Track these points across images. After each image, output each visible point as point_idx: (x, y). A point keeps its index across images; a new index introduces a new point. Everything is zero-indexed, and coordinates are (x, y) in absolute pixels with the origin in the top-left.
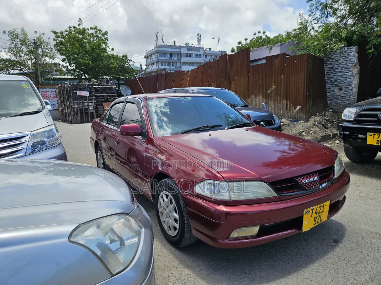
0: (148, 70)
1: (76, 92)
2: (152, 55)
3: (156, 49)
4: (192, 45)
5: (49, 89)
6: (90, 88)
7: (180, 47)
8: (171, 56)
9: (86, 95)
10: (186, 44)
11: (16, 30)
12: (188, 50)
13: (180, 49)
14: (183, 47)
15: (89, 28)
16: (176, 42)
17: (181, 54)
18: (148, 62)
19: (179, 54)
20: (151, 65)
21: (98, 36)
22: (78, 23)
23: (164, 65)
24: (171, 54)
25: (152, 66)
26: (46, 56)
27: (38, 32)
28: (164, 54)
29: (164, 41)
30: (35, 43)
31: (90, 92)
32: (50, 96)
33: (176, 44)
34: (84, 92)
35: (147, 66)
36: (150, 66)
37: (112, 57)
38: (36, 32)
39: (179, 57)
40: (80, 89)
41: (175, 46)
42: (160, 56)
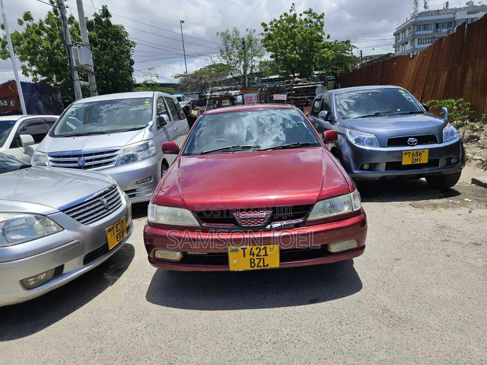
0: (397, 54)
1: (273, 97)
2: (405, 30)
3: (413, 20)
4: (480, 3)
5: (253, 93)
6: (289, 90)
7: (456, 10)
8: (437, 27)
9: (283, 99)
10: (468, 3)
11: (228, 30)
12: (468, 13)
13: (455, 13)
14: (460, 9)
15: (302, 13)
16: (449, 3)
17: (455, 21)
18: (398, 41)
19: (451, 22)
20: (403, 45)
21: (311, 21)
22: (291, 9)
23: (424, 42)
24: (437, 24)
25: (404, 47)
26: (255, 55)
27: (249, 30)
28: (425, 26)
29: (429, 4)
30: (244, 42)
31: (288, 95)
32: (253, 101)
33: (450, 7)
34: (282, 95)
35: (395, 47)
36: (401, 46)
37: (329, 46)
38: (247, 30)
39: (451, 27)
40: (278, 93)
41: (447, 9)
42: (419, 30)
